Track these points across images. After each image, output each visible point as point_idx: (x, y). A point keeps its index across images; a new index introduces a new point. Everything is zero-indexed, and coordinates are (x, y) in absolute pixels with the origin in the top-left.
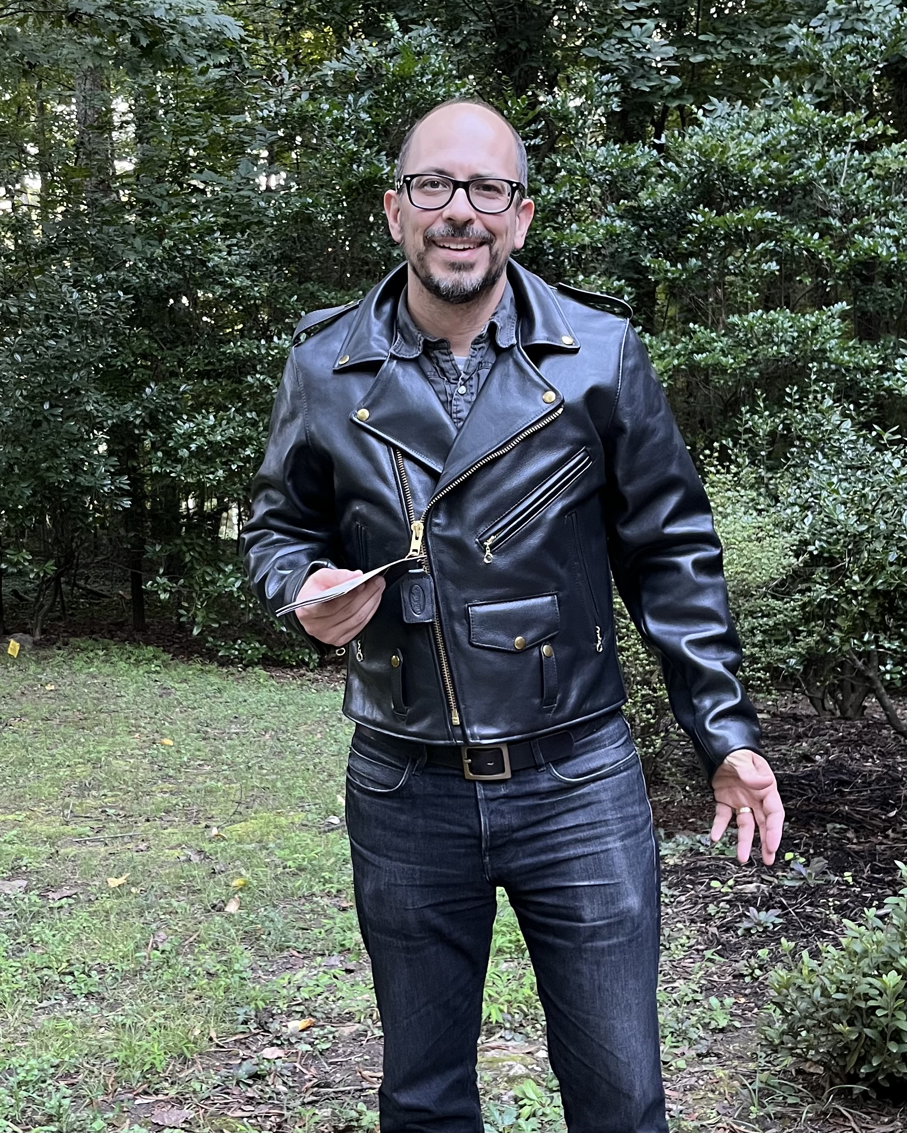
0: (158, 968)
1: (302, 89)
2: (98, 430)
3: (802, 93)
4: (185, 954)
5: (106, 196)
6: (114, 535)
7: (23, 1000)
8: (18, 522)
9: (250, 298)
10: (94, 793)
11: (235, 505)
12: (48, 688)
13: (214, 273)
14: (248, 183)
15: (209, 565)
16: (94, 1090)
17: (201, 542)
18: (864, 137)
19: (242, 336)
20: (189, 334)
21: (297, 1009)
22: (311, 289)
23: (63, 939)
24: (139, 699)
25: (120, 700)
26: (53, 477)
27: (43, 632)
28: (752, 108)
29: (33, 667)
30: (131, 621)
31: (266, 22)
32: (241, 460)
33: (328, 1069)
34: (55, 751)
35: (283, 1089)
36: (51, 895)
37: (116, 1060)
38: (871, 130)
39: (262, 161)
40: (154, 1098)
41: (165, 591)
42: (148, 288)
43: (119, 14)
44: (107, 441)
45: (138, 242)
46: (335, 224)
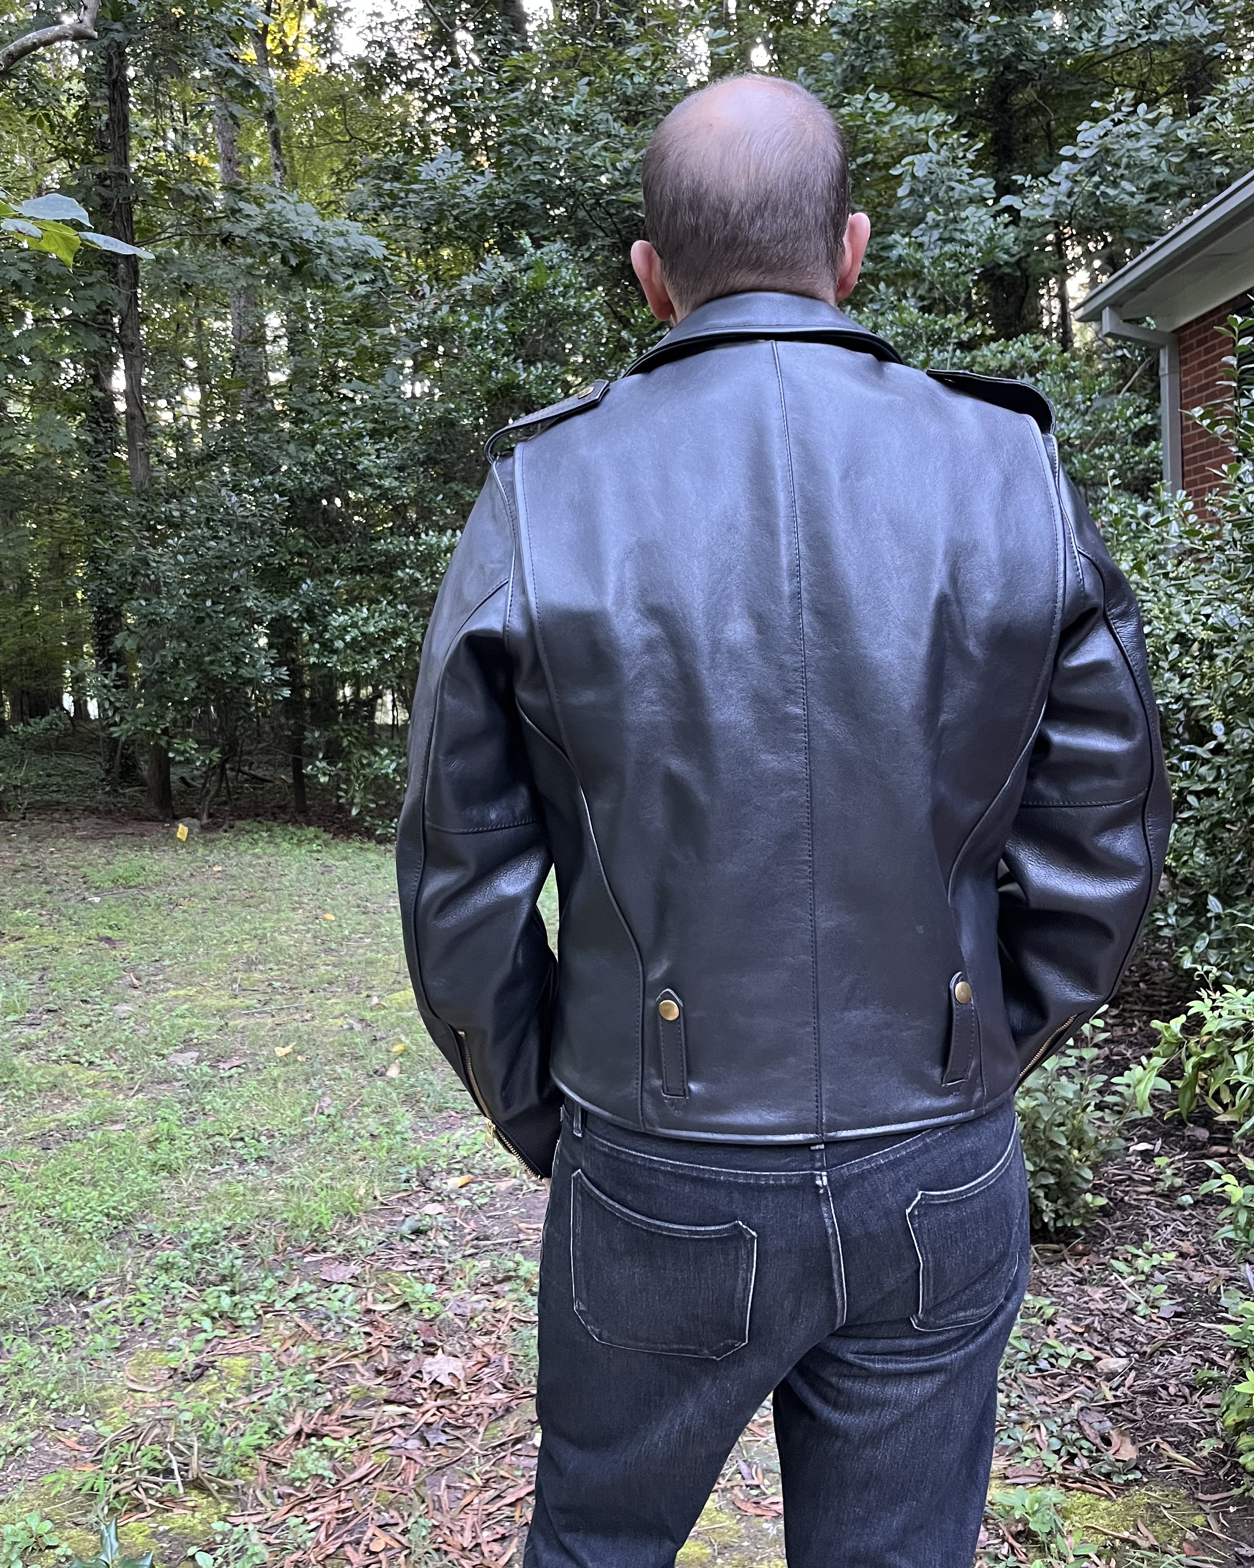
0: (324, 1132)
1: (443, 303)
2: (260, 624)
3: (906, 298)
4: (350, 1118)
5: (261, 406)
6: (275, 724)
7: (197, 1166)
8: (185, 712)
9: (398, 498)
10: (261, 967)
11: (389, 692)
12: (216, 869)
13: (364, 475)
14: (394, 391)
15: (365, 748)
16: (264, 1249)
17: (357, 727)
18: (965, 337)
19: (392, 534)
20: (342, 533)
21: (457, 1166)
22: (456, 488)
23: (233, 1107)
24: (301, 877)
25: (284, 879)
26: (216, 671)
27: (210, 816)
28: (861, 312)
29: (201, 851)
30: (293, 804)
31: (407, 241)
32: (393, 649)
33: (486, 1222)
34: (222, 929)
35: (445, 1243)
36: (221, 1065)
37: (286, 1221)
38: (970, 330)
39: (407, 371)
40: (322, 1256)
41: (324, 774)
42: (303, 490)
43: (270, 236)
44: (266, 635)
45: (292, 448)
46: (477, 427)
